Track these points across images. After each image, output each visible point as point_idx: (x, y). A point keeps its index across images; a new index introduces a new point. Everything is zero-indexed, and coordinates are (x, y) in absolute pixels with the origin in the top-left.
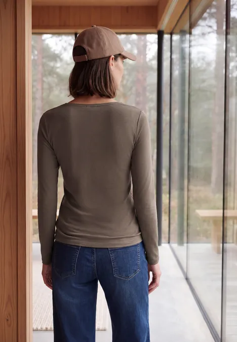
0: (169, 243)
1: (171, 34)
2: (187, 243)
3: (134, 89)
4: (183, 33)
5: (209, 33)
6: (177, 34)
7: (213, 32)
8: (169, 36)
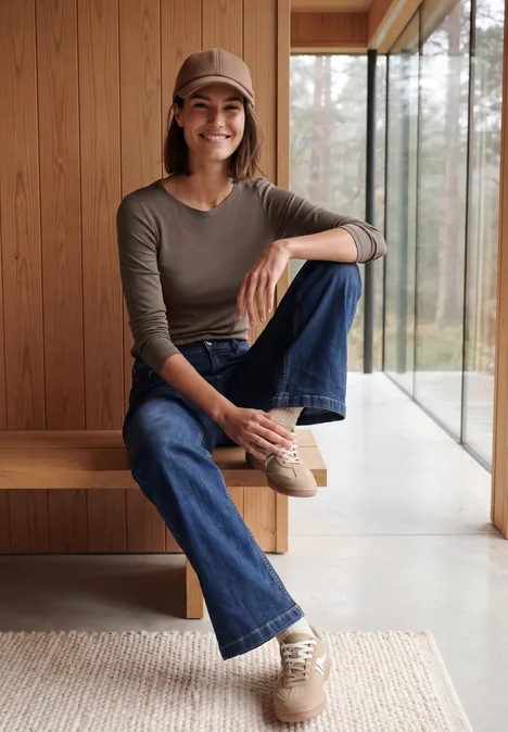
0: (383, 370)
1: (388, 55)
2: (414, 370)
3: (308, 153)
4: (406, 53)
5: (436, 54)
6: (396, 54)
7: (442, 53)
8: (385, 58)
